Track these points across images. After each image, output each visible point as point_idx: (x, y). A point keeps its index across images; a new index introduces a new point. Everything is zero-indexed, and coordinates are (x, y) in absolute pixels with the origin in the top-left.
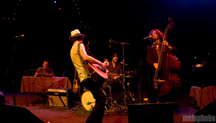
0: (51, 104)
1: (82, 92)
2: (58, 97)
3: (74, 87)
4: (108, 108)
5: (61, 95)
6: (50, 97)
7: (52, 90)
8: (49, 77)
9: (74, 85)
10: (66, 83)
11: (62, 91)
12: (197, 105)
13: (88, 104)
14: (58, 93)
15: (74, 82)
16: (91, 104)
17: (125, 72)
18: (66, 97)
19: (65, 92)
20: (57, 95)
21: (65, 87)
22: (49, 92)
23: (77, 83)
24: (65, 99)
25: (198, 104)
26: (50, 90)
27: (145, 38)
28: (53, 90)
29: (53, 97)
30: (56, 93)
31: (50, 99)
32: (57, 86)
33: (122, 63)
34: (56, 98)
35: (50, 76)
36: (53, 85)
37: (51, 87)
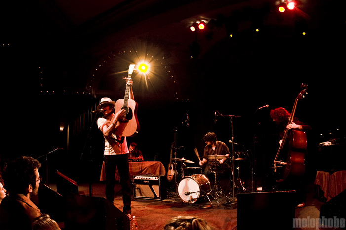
0: (138, 195)
1: (179, 179)
2: (148, 186)
3: (169, 174)
4: (212, 199)
5: (151, 183)
6: (138, 186)
7: (140, 177)
8: (136, 161)
9: (169, 171)
10: (159, 168)
11: (153, 178)
12: (323, 196)
13: (186, 194)
14: (148, 180)
15: (169, 167)
16: (190, 194)
17: (234, 153)
18: (158, 186)
19: (157, 179)
20: (146, 184)
21: (158, 173)
22: (136, 180)
23: (172, 169)
24: (156, 188)
25: (325, 195)
26: (138, 177)
27: (260, 108)
28: (142, 177)
29: (142, 186)
30: (146, 180)
31: (138, 188)
32: (147, 173)
33: (230, 141)
34: (145, 188)
35: (138, 160)
36: (142, 171)
37: (139, 174)
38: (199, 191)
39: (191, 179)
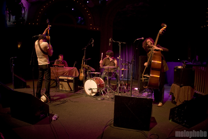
0: (61, 89)
1: (86, 79)
3: (80, 75)
4: (104, 93)
5: (69, 81)
6: (60, 82)
7: (62, 77)
8: (61, 67)
9: (81, 73)
10: (75, 72)
11: (70, 78)
12: (174, 100)
13: (89, 90)
14: (67, 80)
15: (81, 71)
18: (73, 83)
19: (72, 79)
20: (66, 81)
21: (74, 75)
22: (60, 79)
23: (83, 72)
24: (72, 84)
25: (176, 100)
26: (61, 77)
27: (138, 39)
28: (63, 77)
29: (63, 83)
30: (65, 80)
31: (61, 84)
32: (67, 75)
33: (118, 58)
34: (65, 84)
35: (62, 66)
36: (64, 73)
37: (63, 75)
38: (97, 88)
39: (92, 80)
